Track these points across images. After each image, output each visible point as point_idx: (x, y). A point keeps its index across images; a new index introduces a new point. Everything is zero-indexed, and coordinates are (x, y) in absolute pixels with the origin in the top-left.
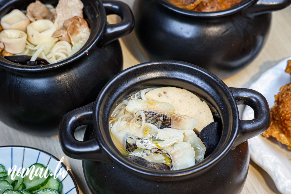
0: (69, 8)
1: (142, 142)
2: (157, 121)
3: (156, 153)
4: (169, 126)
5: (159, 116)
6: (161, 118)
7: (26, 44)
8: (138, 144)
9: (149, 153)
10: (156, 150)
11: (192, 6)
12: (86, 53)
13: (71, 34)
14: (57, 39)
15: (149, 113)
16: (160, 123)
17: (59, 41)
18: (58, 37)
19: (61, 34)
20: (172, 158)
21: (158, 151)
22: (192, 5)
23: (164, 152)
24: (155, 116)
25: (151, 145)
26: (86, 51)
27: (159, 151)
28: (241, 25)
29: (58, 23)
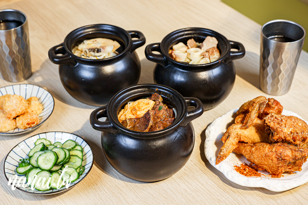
0: (210, 42)
2: (94, 51)
5: (95, 49)
7: (186, 59)
12: (219, 61)
13: (211, 55)
14: (202, 57)
17: (203, 58)
18: (203, 55)
19: (205, 54)
24: (93, 49)
26: (220, 60)
29: (204, 49)
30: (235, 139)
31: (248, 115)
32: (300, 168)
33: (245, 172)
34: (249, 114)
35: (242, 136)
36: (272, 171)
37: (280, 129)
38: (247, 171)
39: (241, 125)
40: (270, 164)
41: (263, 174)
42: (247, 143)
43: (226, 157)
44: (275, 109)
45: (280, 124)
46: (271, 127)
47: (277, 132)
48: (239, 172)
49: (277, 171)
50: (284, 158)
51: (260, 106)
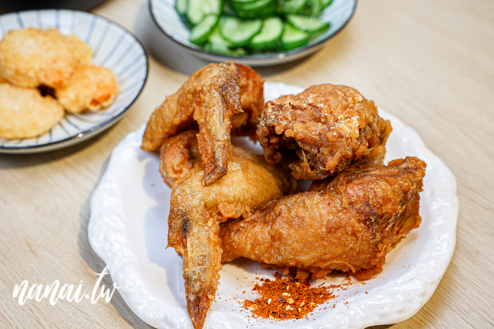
30: (210, 223)
31: (203, 134)
32: (418, 217)
33: (288, 308)
34: (203, 130)
35: (220, 206)
36: (358, 264)
37: (335, 134)
38: (291, 301)
39: (201, 173)
40: (351, 248)
41: (334, 284)
42: (241, 218)
43: (212, 290)
44: (250, 89)
45: (323, 120)
46: (302, 140)
47: (327, 147)
48: (271, 317)
49: (375, 257)
50: (380, 213)
51: (223, 96)
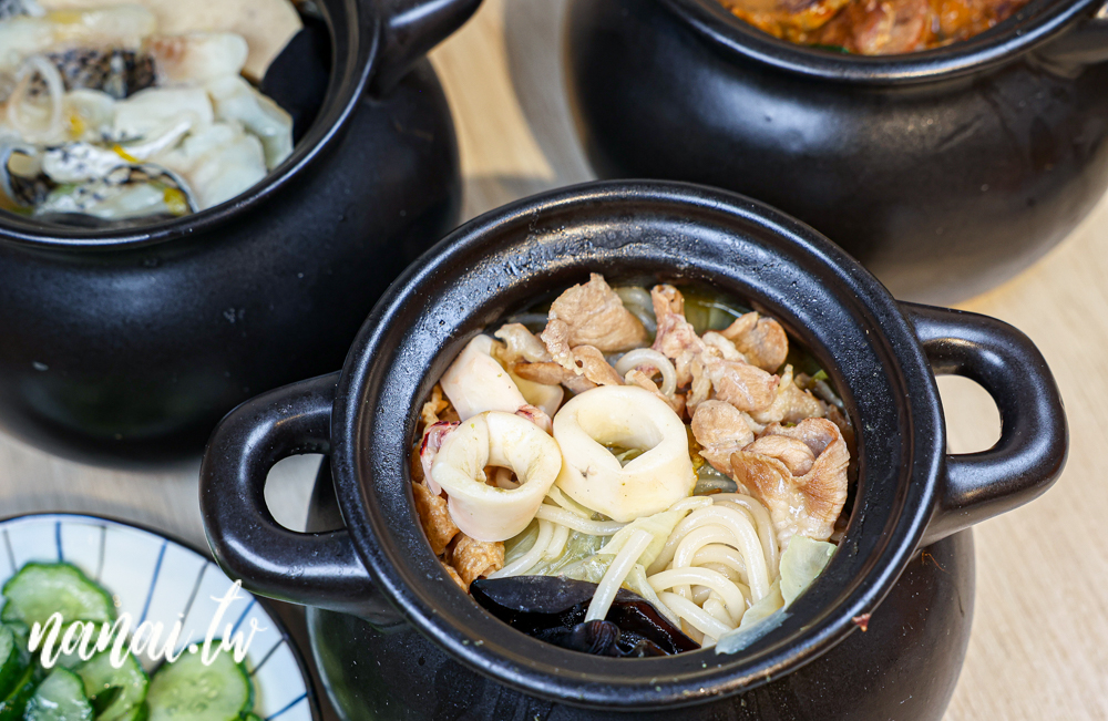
1: (66, 157)
2: (105, 76)
3: (128, 182)
4: (151, 82)
5: (106, 59)
6: (117, 63)
8: (55, 167)
9: (102, 191)
10: (123, 175)
11: (817, 15)
15: (68, 57)
16: (117, 83)
20: (186, 187)
21: (134, 175)
22: (815, 9)
23: (153, 171)
24: (93, 62)
25: (101, 162)
27: (137, 176)
28: (1022, 104)
